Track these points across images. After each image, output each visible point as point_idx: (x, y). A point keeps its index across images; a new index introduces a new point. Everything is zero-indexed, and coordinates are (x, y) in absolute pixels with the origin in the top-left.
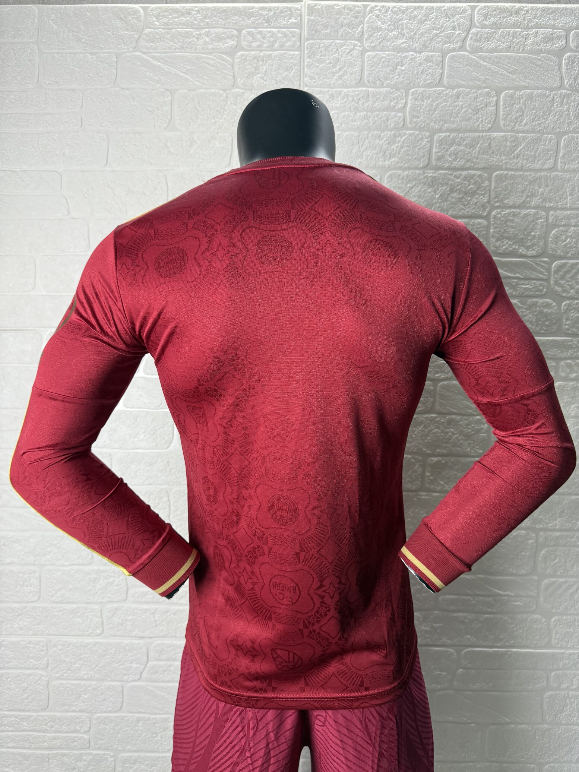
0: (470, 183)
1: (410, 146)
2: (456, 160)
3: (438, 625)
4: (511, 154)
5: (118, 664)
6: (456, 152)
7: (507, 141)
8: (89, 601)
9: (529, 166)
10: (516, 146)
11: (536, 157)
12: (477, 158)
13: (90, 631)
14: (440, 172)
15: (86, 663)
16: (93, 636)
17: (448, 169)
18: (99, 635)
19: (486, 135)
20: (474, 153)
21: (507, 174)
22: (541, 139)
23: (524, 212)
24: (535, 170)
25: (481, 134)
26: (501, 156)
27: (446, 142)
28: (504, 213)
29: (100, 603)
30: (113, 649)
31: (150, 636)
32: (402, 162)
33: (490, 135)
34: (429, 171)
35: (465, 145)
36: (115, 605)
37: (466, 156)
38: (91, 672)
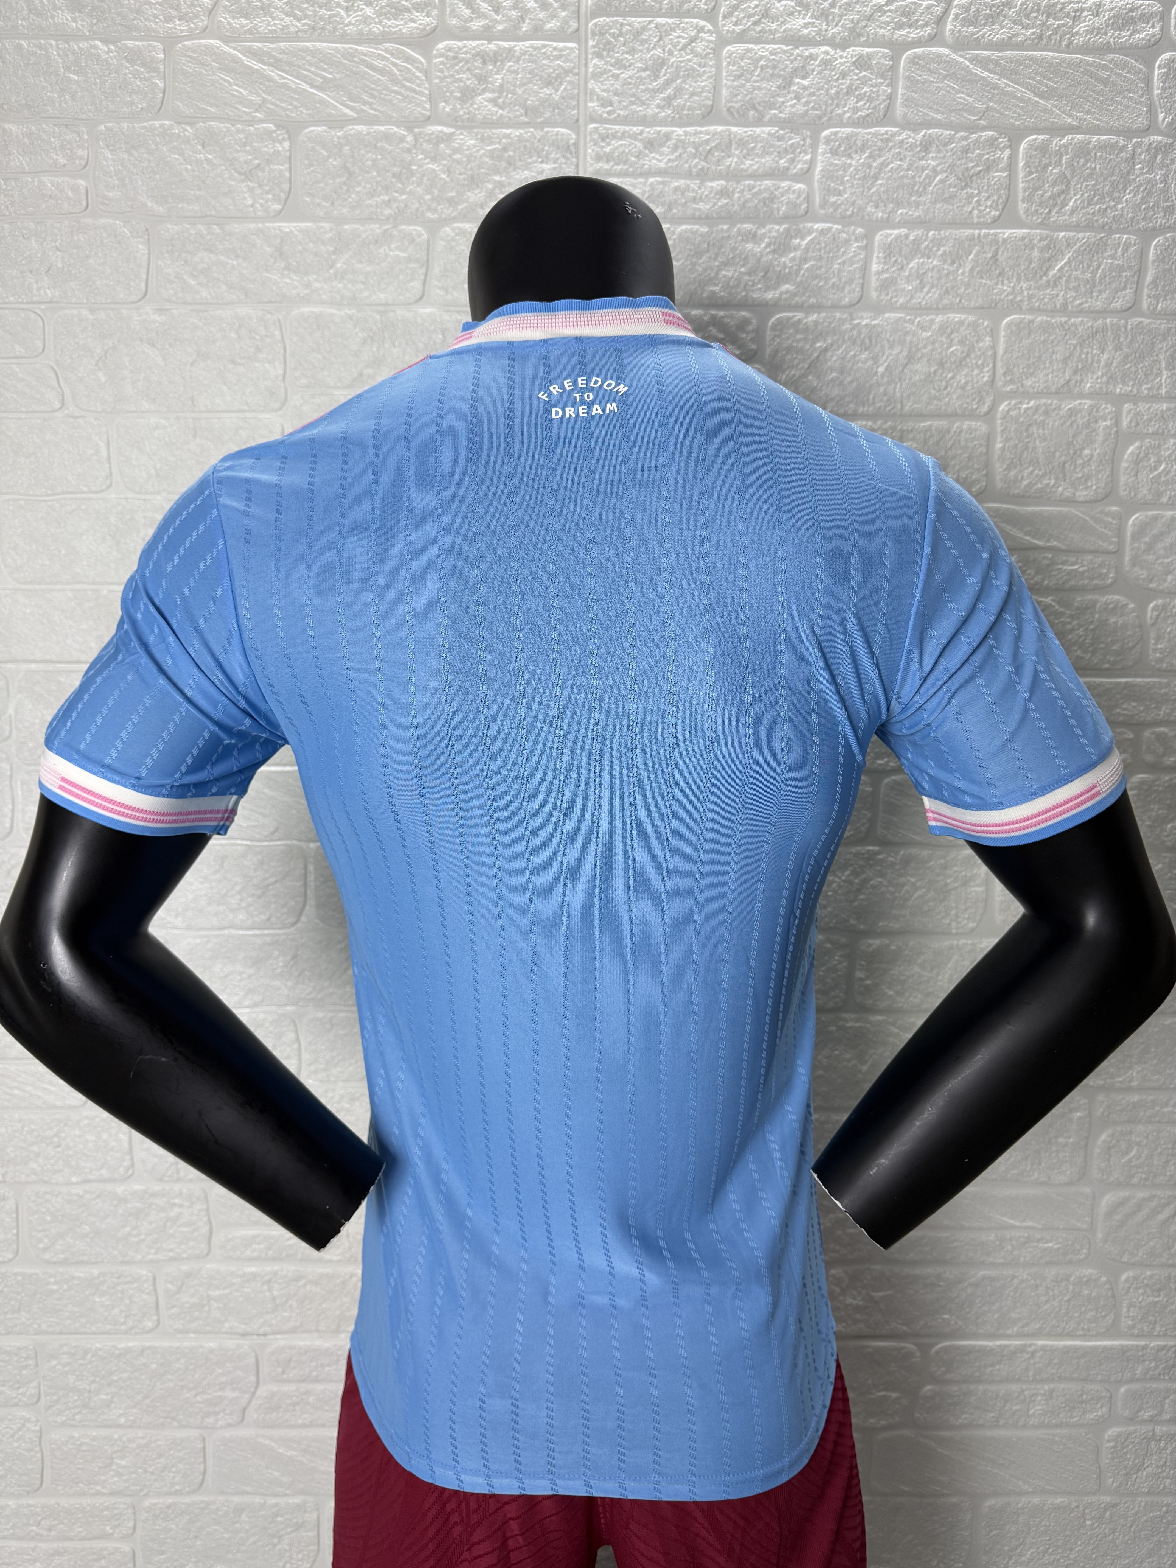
0: (952, 341)
1: (821, 258)
2: (922, 289)
3: (881, 1294)
4: (1041, 277)
5: (194, 1393)
6: (921, 271)
7: (1033, 248)
8: (127, 1258)
9: (1080, 304)
10: (1050, 261)
11: (1094, 283)
12: (968, 286)
13: (130, 1323)
14: (887, 315)
15: (122, 1392)
16: (136, 1333)
17: (904, 308)
18: (151, 1330)
19: (989, 234)
20: (963, 274)
21: (1031, 322)
22: (1105, 244)
23: (1067, 405)
24: (1092, 312)
25: (977, 232)
26: (1019, 280)
27: (901, 250)
28: (1025, 406)
29: (152, 1261)
30: (182, 1361)
31: (261, 1331)
32: (804, 294)
33: (996, 235)
34: (865, 315)
35: (941, 255)
36: (185, 1268)
37: (944, 280)
38: (135, 1410)
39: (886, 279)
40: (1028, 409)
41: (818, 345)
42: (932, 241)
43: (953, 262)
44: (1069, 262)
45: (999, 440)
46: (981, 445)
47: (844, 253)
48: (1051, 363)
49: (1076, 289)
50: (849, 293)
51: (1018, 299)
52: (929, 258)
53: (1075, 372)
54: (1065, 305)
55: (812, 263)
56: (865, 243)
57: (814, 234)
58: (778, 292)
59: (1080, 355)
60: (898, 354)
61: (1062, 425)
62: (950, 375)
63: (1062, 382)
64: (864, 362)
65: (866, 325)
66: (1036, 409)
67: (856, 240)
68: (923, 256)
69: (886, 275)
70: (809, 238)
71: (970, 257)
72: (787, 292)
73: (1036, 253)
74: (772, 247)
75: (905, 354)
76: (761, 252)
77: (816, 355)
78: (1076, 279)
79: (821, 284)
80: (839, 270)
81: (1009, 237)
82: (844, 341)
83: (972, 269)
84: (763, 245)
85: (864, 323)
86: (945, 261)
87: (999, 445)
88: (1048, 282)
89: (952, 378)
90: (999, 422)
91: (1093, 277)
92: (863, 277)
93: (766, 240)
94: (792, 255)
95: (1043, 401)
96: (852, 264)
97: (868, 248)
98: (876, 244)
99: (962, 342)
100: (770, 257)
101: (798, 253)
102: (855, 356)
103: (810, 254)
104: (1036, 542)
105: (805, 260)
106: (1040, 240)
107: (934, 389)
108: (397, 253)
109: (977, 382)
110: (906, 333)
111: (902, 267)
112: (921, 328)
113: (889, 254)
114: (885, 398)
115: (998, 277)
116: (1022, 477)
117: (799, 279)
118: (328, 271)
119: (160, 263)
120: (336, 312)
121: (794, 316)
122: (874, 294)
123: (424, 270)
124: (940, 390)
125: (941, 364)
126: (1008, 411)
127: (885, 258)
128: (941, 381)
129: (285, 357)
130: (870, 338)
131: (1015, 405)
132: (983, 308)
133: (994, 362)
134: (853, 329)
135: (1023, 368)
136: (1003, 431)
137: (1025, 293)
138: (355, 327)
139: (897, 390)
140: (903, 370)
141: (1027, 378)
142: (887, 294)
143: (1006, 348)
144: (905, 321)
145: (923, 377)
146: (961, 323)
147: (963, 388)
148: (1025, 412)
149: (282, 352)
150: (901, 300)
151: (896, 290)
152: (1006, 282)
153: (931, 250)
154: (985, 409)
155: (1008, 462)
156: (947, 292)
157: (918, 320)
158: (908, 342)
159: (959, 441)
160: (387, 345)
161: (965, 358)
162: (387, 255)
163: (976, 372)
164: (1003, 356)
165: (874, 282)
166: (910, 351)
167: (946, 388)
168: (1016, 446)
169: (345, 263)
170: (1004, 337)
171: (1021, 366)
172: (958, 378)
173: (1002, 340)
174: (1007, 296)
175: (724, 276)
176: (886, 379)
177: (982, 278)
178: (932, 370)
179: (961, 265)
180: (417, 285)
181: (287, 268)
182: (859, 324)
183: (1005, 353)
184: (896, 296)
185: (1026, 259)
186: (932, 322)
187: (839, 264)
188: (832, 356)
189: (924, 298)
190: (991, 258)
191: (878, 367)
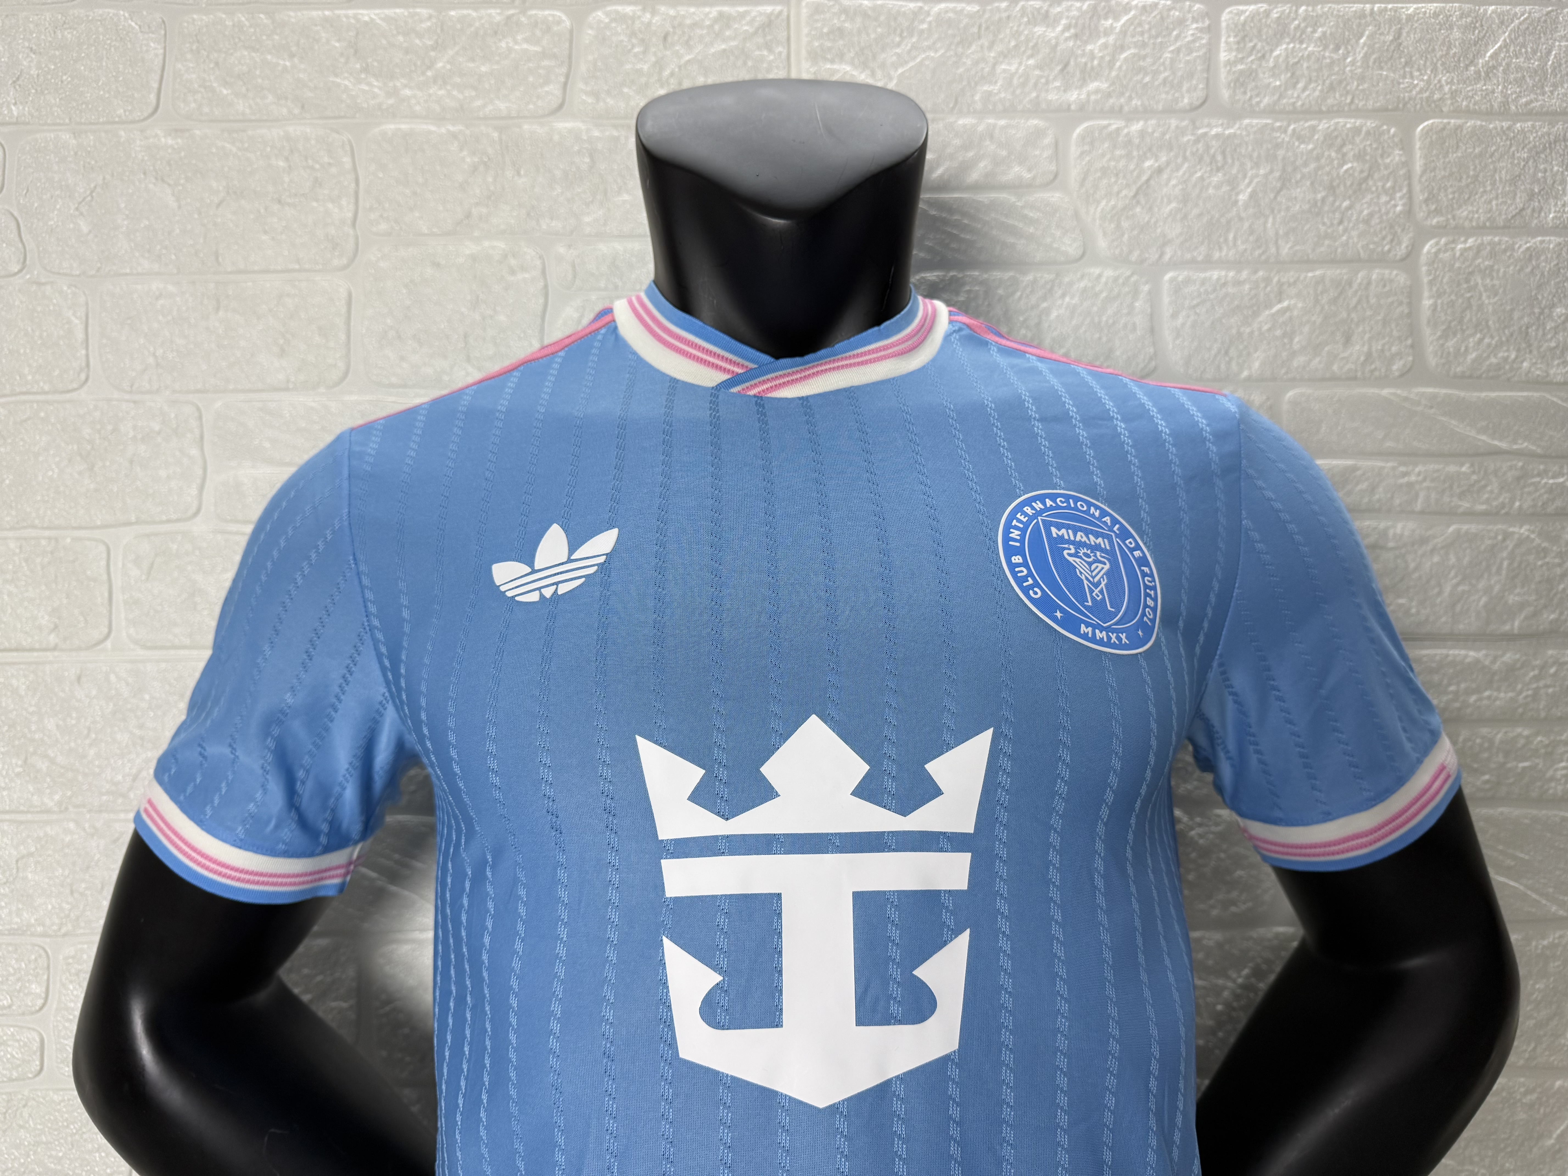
39: (1241, 72)
40: (1465, 250)
41: (1147, 164)
42: (1305, 19)
43: (1337, 48)
44: (1505, 45)
45: (1426, 294)
46: (1401, 303)
47: (1178, 37)
48: (1493, 184)
49: (1520, 82)
50: (1188, 91)
51: (1437, 96)
52: (1301, 42)
53: (1531, 196)
54: (1505, 104)
55: (1133, 51)
56: (1207, 22)
57: (1132, 13)
58: (1085, 90)
59: (1535, 174)
60: (1266, 176)
61: (1520, 271)
62: (1346, 203)
63: (1513, 210)
64: (1218, 187)
65: (1217, 136)
66: (1479, 249)
67: (1195, 20)
68: (1293, 40)
69: (1240, 67)
70: (1124, 19)
71: (1362, 41)
72: (1097, 91)
73: (1456, 34)
74: (1072, 31)
75: (1277, 174)
76: (1057, 38)
77: (1144, 178)
78: (1519, 68)
79: (1147, 79)
80: (1173, 61)
81: (1415, 14)
82: (1185, 159)
83: (1366, 57)
84: (1059, 28)
85: (1214, 132)
86: (1326, 47)
87: (1427, 303)
88: (1478, 72)
89: (1349, 208)
90: (1424, 269)
91: (1543, 67)
92: (1208, 70)
93: (1064, 22)
94: (1102, 41)
95: (1487, 239)
96: (1190, 51)
97: (1213, 30)
98: (1224, 24)
99: (1360, 157)
100: (1071, 44)
101: (1111, 39)
102: (1202, 178)
103: (1129, 39)
104: (1496, 443)
105: (1122, 48)
106: (1461, 17)
107: (1324, 224)
108: (525, 46)
109: (1387, 213)
110: (1278, 146)
111: (1263, 56)
112: (1298, 139)
113: (1243, 38)
114: (1251, 238)
115: (1404, 67)
116: (1467, 348)
117: (1114, 74)
118: (423, 73)
119: (179, 66)
120: (433, 128)
121: (1109, 125)
122: (1225, 94)
123: (564, 70)
124: (1332, 224)
125: (1331, 189)
126: (1436, 254)
127: (1238, 43)
128: (1334, 212)
129: (357, 194)
130: (1223, 153)
131: (1446, 244)
132: (1387, 110)
133: (1410, 186)
134: (1197, 141)
135: (1454, 193)
136: (1431, 283)
137: (1447, 89)
138: (461, 150)
139: (1269, 225)
140: (1275, 198)
141: (1460, 207)
142: (1245, 93)
143: (1425, 164)
144: (1273, 129)
145: (1306, 207)
146: (1357, 131)
147: (1367, 222)
148: (1461, 254)
149: (353, 185)
150: (1266, 100)
151: (1256, 87)
152: (1416, 74)
153: (1303, 32)
154: (1402, 250)
155: (1444, 327)
156: (1332, 88)
157: (1292, 127)
158: (1280, 158)
159: (1367, 297)
160: (509, 174)
161: (1366, 179)
162: (510, 50)
163: (1384, 199)
164: (1421, 176)
165: (1223, 75)
166: (1284, 170)
167: (1341, 222)
168: (1452, 304)
169: (448, 62)
170: (1420, 148)
171: (1450, 190)
172: (1358, 207)
173: (1418, 154)
174: (1421, 91)
175: (1004, 71)
176: (1251, 211)
177: (1381, 68)
178: (1319, 196)
179: (1348, 52)
180: (554, 89)
181: (366, 69)
182: (1205, 134)
183: (1424, 172)
184: (1257, 95)
185: (1443, 44)
186: (1313, 129)
187: (1172, 52)
188: (1169, 180)
189: (1298, 97)
190: (1392, 41)
191: (1238, 194)
